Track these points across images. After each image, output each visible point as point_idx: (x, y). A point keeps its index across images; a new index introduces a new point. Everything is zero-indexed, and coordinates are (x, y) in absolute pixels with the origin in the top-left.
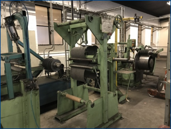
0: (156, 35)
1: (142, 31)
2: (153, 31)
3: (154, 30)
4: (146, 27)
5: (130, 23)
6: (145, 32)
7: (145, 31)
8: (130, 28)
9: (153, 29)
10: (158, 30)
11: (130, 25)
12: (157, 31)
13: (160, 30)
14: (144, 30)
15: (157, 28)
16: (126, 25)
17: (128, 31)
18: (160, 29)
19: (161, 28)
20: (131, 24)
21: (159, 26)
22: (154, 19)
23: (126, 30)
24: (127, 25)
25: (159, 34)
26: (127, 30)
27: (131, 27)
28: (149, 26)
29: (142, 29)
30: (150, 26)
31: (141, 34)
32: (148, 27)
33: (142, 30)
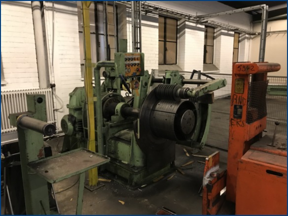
0: (244, 48)
1: (215, 40)
2: (239, 42)
3: (240, 39)
4: (223, 31)
5: (186, 21)
6: (220, 41)
7: (220, 39)
8: (184, 33)
9: (239, 37)
10: (249, 39)
11: (185, 27)
12: (246, 40)
13: (252, 39)
14: (218, 38)
15: (247, 36)
16: (177, 26)
17: (182, 38)
18: (252, 36)
19: (255, 34)
20: (187, 23)
21: (251, 31)
22: (230, 12)
23: (178, 35)
24: (179, 25)
25: (251, 46)
26: (180, 37)
27: (186, 30)
28: (229, 30)
29: (215, 35)
30: (232, 30)
31: (213, 46)
32: (226, 31)
33: (214, 38)
